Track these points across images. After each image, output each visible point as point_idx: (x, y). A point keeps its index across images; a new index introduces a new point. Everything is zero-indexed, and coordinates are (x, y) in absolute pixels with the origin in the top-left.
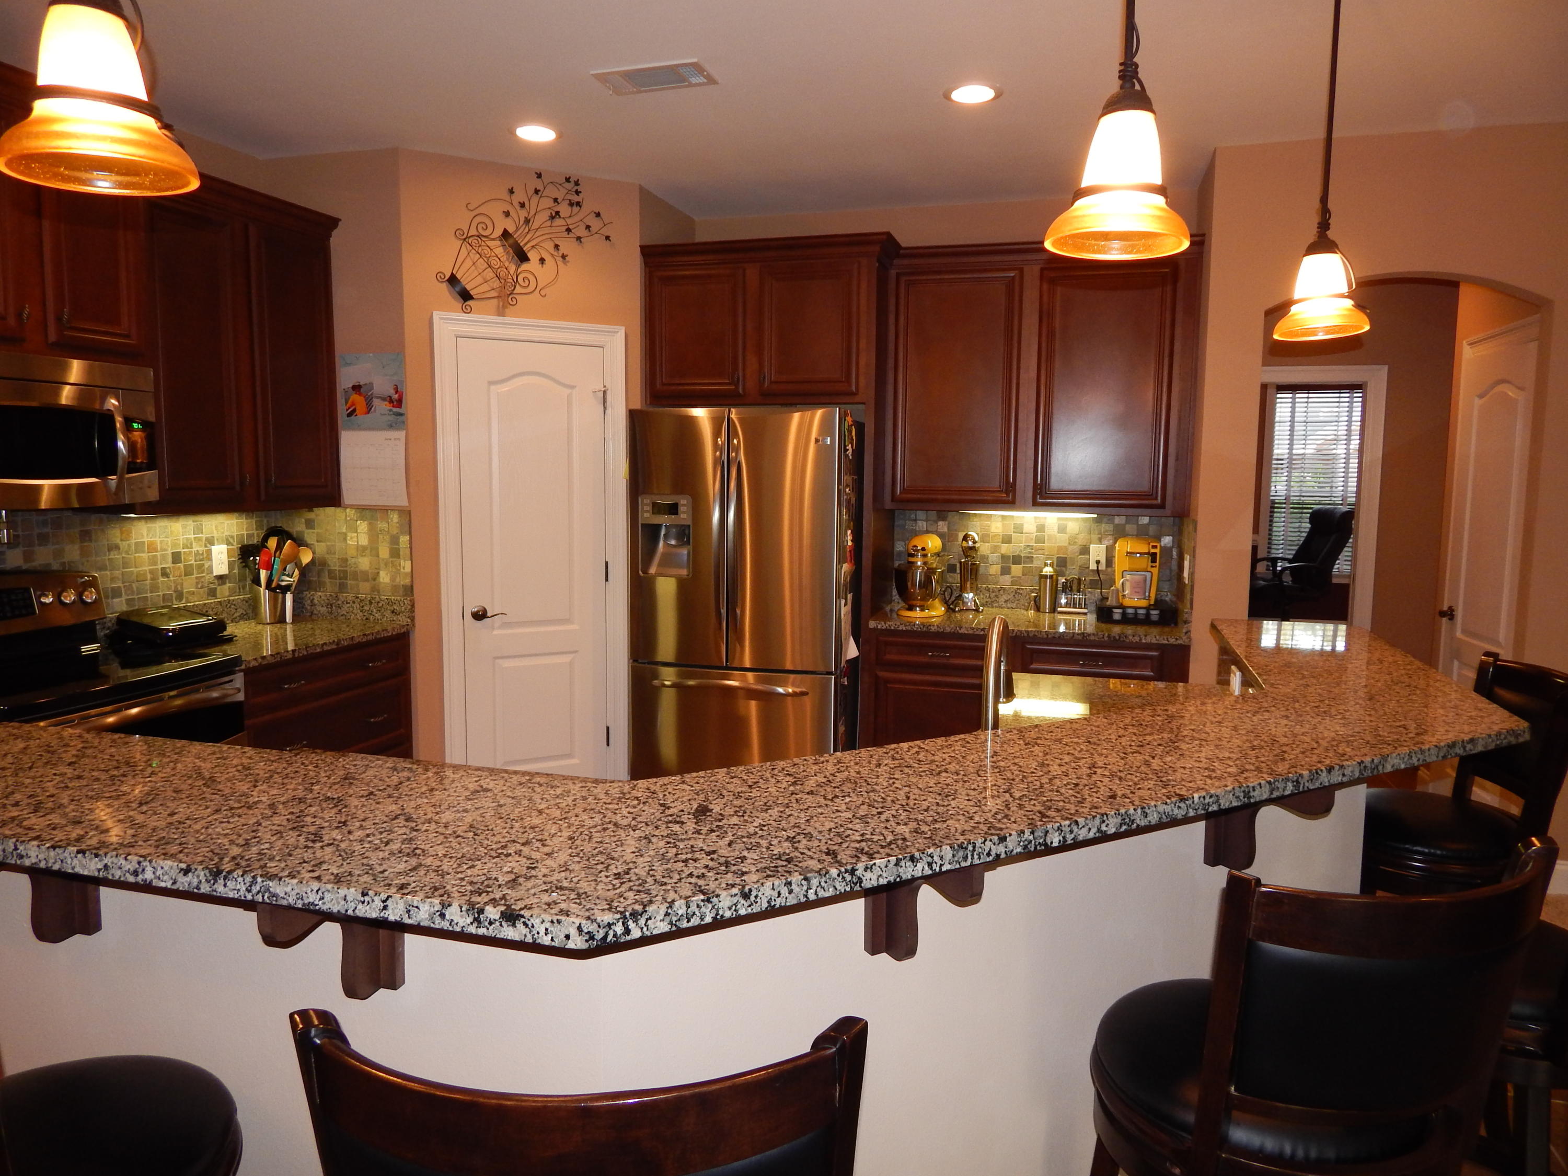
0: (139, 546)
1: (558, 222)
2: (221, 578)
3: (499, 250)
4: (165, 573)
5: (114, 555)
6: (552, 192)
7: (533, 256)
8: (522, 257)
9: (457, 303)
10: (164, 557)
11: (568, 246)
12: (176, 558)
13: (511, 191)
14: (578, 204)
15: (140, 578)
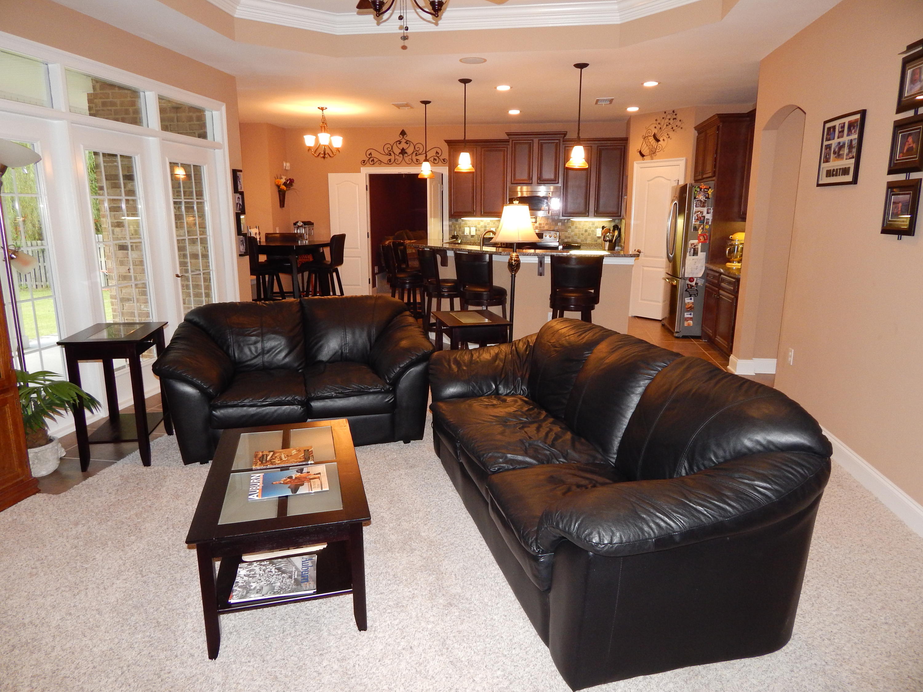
0: (576, 228)
1: (670, 126)
2: (599, 238)
3: (652, 139)
4: (582, 234)
5: (570, 230)
6: (669, 117)
7: (661, 139)
8: (658, 140)
9: (641, 158)
10: (582, 231)
11: (671, 133)
12: (586, 231)
13: (656, 120)
14: (675, 119)
15: (576, 235)
